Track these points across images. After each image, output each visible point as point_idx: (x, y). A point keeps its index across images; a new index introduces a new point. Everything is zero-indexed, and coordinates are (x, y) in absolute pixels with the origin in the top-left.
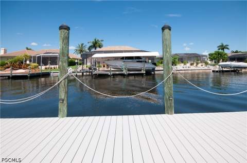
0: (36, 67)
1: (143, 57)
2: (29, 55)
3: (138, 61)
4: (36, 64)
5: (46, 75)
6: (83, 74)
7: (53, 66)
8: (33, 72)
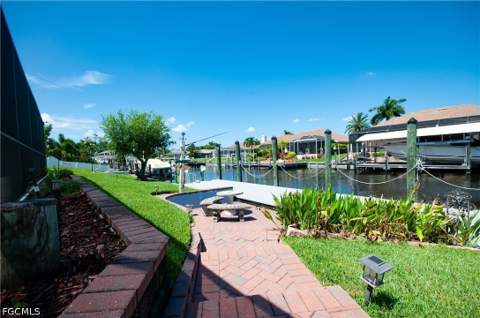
0: (293, 156)
1: (467, 134)
2: (286, 141)
3: (453, 145)
4: (293, 153)
5: (303, 166)
6: (348, 167)
7: (310, 155)
8: (291, 162)
